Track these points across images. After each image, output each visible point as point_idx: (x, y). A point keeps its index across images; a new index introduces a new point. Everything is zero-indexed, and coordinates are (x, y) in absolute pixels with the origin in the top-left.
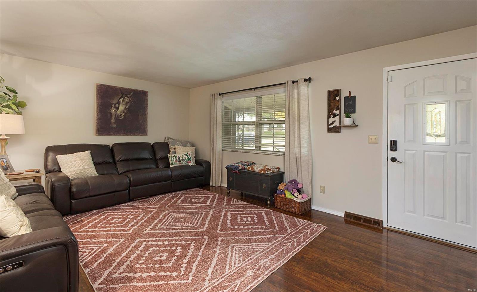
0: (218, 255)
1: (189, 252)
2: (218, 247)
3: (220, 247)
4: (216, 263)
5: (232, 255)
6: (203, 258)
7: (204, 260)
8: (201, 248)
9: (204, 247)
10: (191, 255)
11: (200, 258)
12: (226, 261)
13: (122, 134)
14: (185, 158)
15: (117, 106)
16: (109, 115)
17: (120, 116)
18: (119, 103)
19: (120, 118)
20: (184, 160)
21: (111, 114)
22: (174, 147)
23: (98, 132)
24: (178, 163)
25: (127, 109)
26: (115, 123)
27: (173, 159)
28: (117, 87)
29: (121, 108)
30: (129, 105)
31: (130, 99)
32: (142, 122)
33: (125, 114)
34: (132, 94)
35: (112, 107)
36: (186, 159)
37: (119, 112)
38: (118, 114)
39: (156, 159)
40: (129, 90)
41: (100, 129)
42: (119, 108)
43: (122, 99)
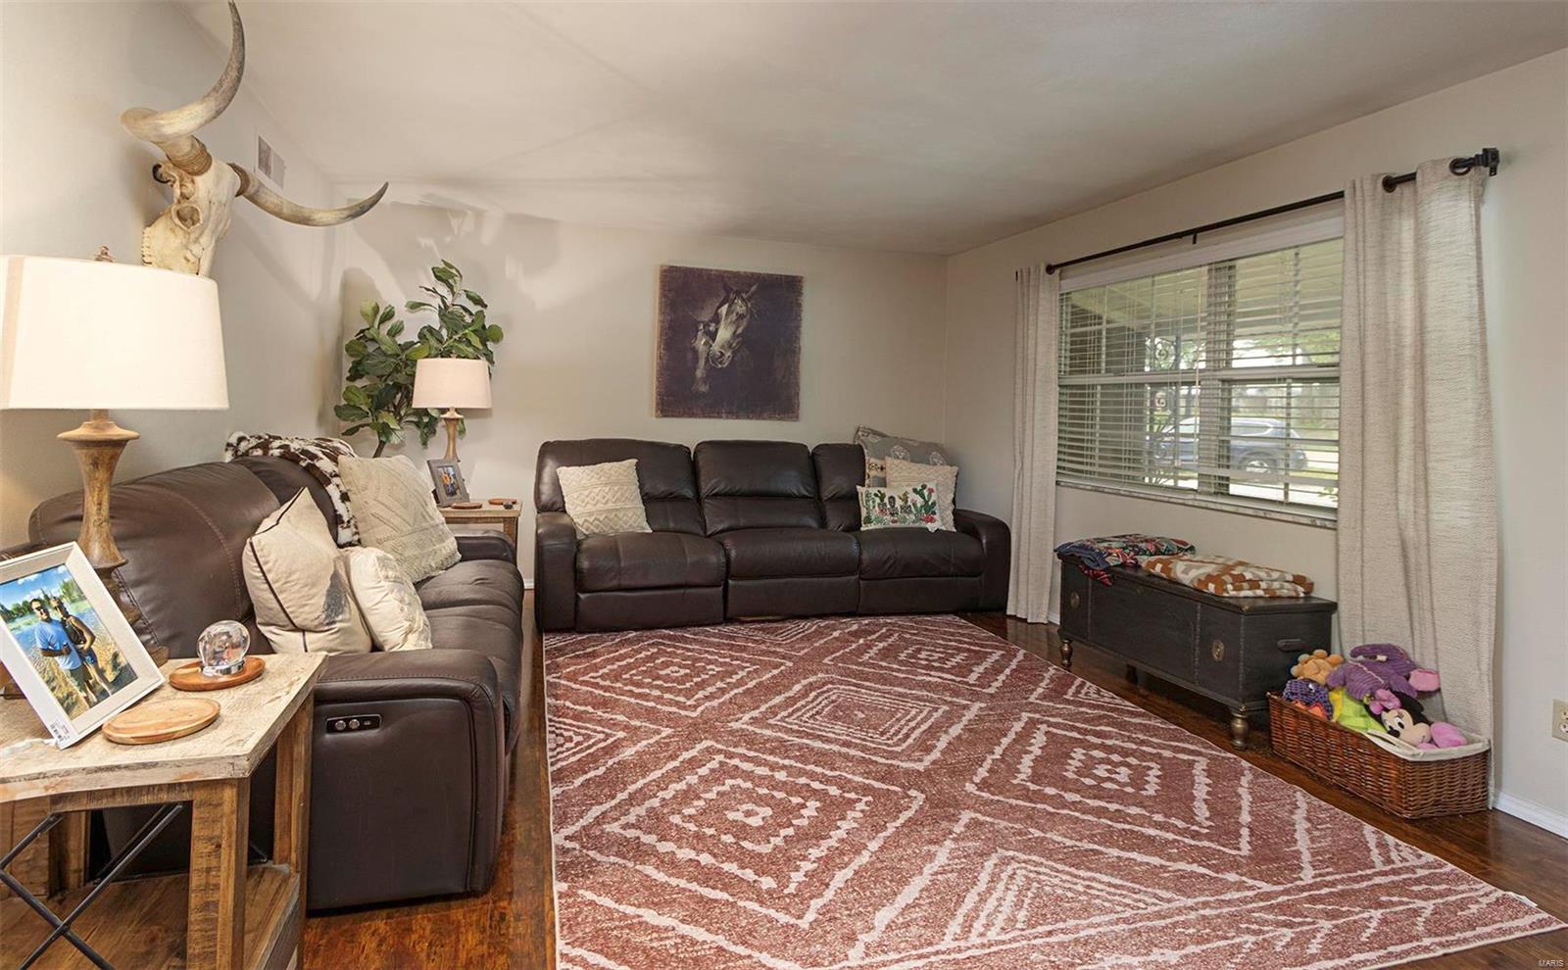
0: (936, 873)
1: (839, 828)
2: (949, 844)
3: (953, 846)
4: (917, 895)
5: (989, 891)
6: (879, 865)
7: (878, 870)
8: (884, 828)
9: (897, 828)
10: (842, 840)
11: (868, 859)
12: (960, 900)
13: (724, 415)
14: (915, 505)
15: (712, 328)
16: (690, 356)
17: (720, 357)
18: (716, 319)
19: (720, 366)
20: (911, 512)
21: (695, 352)
22: (879, 463)
23: (660, 407)
24: (888, 518)
25: (739, 336)
26: (705, 381)
27: (874, 502)
28: (711, 270)
29: (724, 334)
30: (744, 323)
31: (749, 304)
32: (784, 377)
33: (733, 353)
34: (753, 289)
35: (697, 331)
36: (919, 505)
37: (716, 347)
38: (715, 354)
39: (820, 499)
40: (747, 276)
41: (665, 398)
42: (719, 334)
43: (726, 306)
